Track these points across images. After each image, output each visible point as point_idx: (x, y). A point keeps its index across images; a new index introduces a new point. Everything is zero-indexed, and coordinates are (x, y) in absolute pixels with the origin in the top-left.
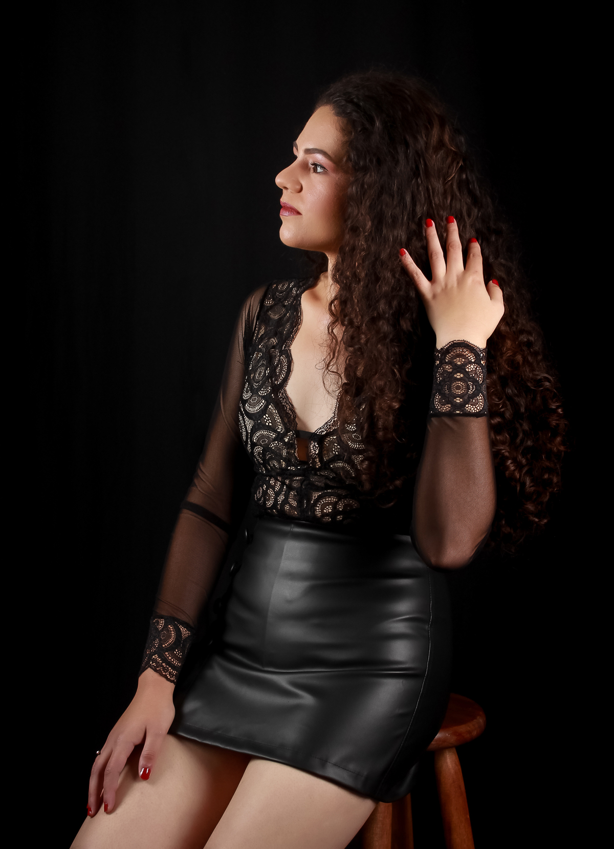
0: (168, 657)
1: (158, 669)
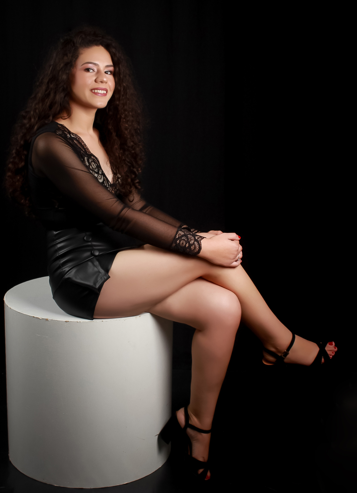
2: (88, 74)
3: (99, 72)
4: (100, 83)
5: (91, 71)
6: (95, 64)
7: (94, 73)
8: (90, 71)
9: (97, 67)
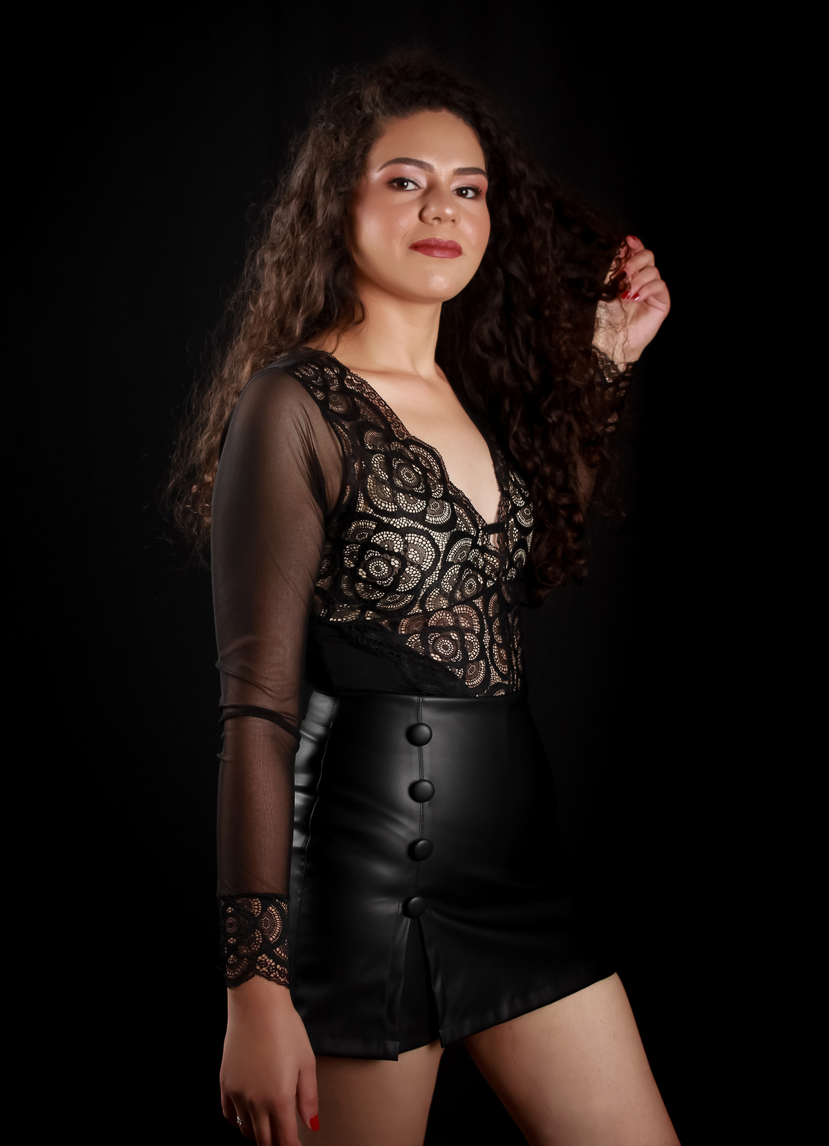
0: (281, 954)
1: (272, 975)
2: (401, 197)
3: (432, 188)
4: (436, 222)
5: (411, 186)
6: (420, 164)
7: (419, 193)
8: (408, 188)
9: (428, 173)
